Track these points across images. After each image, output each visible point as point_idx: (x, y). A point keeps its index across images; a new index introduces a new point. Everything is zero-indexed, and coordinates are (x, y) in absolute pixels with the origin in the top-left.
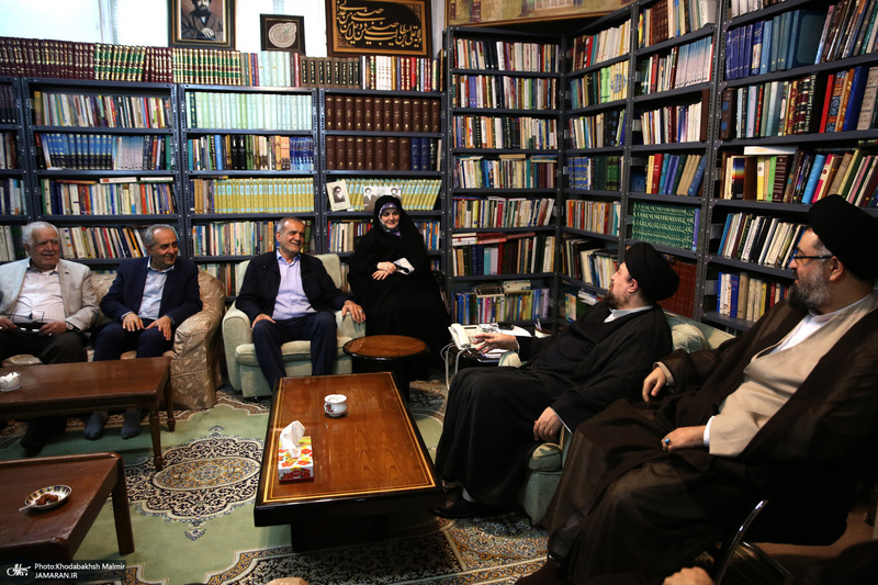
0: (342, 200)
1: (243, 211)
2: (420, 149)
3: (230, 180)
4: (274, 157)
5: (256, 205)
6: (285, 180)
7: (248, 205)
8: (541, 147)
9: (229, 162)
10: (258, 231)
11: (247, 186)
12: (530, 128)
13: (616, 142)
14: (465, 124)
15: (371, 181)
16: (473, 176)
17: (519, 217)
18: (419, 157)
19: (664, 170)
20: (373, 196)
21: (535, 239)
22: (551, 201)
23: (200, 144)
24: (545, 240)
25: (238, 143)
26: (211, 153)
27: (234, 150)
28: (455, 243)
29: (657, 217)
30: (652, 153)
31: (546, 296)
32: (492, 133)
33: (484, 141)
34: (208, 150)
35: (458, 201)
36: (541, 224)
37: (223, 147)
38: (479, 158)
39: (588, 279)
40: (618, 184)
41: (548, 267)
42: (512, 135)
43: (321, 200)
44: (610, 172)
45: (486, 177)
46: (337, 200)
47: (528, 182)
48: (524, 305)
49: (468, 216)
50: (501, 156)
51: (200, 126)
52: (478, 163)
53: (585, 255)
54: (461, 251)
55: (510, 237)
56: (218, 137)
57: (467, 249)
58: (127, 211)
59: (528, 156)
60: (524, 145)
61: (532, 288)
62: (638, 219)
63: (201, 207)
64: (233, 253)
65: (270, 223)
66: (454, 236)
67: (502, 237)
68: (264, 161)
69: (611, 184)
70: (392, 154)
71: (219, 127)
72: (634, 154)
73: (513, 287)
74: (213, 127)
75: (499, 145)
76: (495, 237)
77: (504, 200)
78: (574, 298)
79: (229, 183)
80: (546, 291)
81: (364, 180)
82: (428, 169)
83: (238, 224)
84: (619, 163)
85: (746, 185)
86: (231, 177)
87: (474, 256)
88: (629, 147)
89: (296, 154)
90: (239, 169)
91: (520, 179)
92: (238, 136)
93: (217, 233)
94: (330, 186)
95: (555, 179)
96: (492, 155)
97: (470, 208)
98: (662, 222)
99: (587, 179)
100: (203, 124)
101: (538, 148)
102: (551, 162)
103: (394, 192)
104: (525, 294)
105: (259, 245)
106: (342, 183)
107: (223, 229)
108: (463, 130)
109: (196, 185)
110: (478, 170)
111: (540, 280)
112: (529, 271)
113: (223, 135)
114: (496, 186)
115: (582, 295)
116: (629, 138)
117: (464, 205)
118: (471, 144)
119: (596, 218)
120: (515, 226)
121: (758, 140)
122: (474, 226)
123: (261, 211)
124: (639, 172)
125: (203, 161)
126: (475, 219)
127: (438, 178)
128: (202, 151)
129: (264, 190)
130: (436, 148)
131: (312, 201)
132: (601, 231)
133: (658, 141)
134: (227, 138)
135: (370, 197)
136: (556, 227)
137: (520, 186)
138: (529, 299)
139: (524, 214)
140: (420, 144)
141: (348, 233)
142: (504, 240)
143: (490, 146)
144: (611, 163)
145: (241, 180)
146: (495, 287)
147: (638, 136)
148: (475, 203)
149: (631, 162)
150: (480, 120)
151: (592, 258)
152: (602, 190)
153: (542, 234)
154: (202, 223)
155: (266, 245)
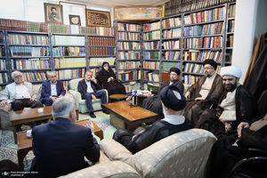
1: (68, 67)
4: (76, 52)
6: (78, 58)
8: (137, 49)
9: (64, 54)
10: (72, 72)
12: (135, 45)
13: (157, 48)
15: (99, 58)
18: (110, 52)
19: (170, 55)
21: (136, 71)
22: (139, 62)
23: (56, 49)
25: (66, 49)
26: (59, 52)
27: (66, 51)
28: (119, 73)
29: (169, 65)
30: (167, 51)
32: (127, 46)
33: (125, 48)
35: (119, 63)
36: (137, 68)
37: (62, 50)
39: (150, 80)
40: (158, 58)
41: (139, 78)
42: (131, 46)
44: (156, 55)
45: (125, 57)
47: (135, 57)
48: (134, 87)
49: (122, 66)
50: (128, 52)
52: (123, 53)
53: (150, 74)
54: (120, 75)
57: (122, 74)
58: (36, 68)
59: (134, 51)
60: (133, 49)
61: (136, 83)
62: (164, 65)
66: (119, 71)
68: (73, 53)
69: (156, 58)
70: (104, 52)
72: (162, 51)
73: (132, 83)
74: (60, 45)
75: (128, 49)
76: (128, 71)
77: (129, 62)
78: (146, 84)
80: (139, 84)
82: (112, 55)
83: (67, 70)
84: (158, 53)
85: (189, 58)
86: (65, 58)
87: (123, 76)
88: (161, 49)
89: (81, 52)
90: (67, 55)
91: (133, 57)
92: (66, 47)
95: (140, 57)
96: (126, 51)
99: (148, 56)
100: (57, 44)
102: (139, 53)
104: (135, 85)
105: (72, 76)
107: (63, 71)
108: (120, 45)
109: (56, 60)
110: (124, 55)
111: (138, 81)
112: (135, 79)
113: (62, 47)
114: (128, 59)
115: (149, 83)
118: (122, 49)
119: (152, 66)
120: (132, 68)
121: (192, 49)
122: (123, 69)
123: (73, 67)
124: (163, 55)
125: (57, 54)
127: (115, 57)
128: (57, 51)
130: (114, 50)
132: (154, 68)
133: (168, 48)
134: (64, 48)
135: (99, 62)
136: (141, 68)
137: (133, 59)
139: (134, 65)
140: (110, 49)
141: (94, 71)
142: (130, 72)
144: (156, 53)
145: (68, 59)
146: (128, 83)
147: (163, 47)
148: (123, 63)
149: (162, 53)
150: (124, 43)
151: (152, 75)
152: (153, 59)
153: (138, 70)
154: (57, 70)
155: (74, 75)
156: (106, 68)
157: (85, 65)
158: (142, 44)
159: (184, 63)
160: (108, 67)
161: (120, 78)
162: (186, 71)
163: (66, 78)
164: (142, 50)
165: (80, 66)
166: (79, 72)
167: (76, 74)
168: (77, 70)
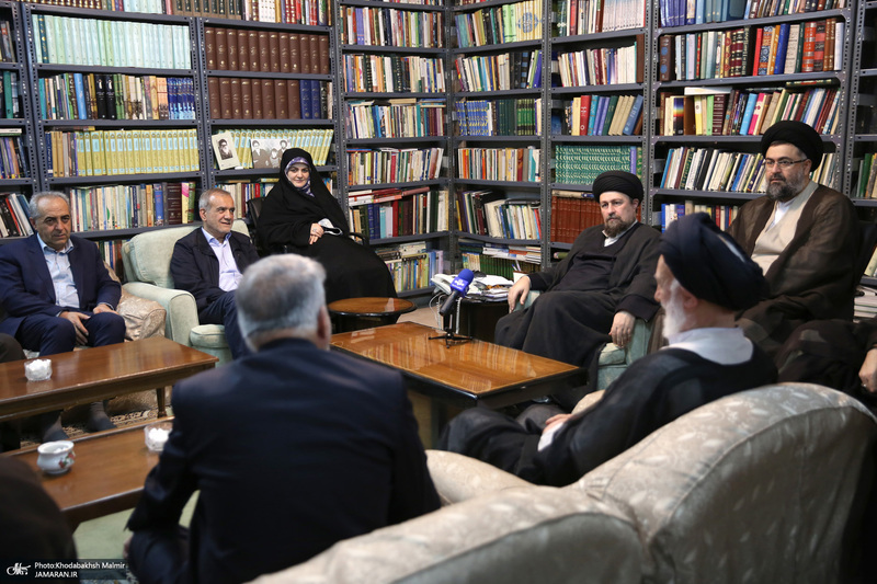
0: (229, 156)
1: (115, 173)
2: (309, 93)
3: (97, 133)
4: (149, 103)
5: (131, 164)
6: (163, 132)
7: (121, 164)
8: (430, 90)
9: (94, 109)
10: (134, 198)
11: (119, 140)
12: (419, 68)
13: (527, 84)
14: (354, 64)
15: (257, 132)
16: (365, 124)
17: (412, 170)
18: (309, 103)
19: (593, 111)
20: (262, 151)
21: (429, 194)
22: (441, 151)
23: (55, 85)
24: (438, 194)
25: (105, 85)
26: (70, 97)
27: (101, 94)
28: (352, 202)
29: (586, 158)
30: (578, 95)
31: (441, 259)
32: (382, 74)
33: (374, 84)
34: (66, 93)
35: (350, 153)
36: (432, 178)
37: (86, 89)
38: (370, 103)
39: (496, 230)
40: (534, 128)
41: (442, 225)
42: (402, 75)
43: (207, 156)
44: (521, 116)
45: (377, 126)
46: (224, 157)
47: (419, 129)
48: (420, 271)
50: (391, 101)
51: (53, 61)
52: (369, 109)
53: (492, 209)
54: (357, 212)
55: (405, 193)
56: (78, 77)
57: (363, 209)
59: (418, 99)
60: (414, 88)
61: (427, 251)
62: (562, 162)
63: (60, 169)
64: (102, 228)
65: (149, 187)
66: (350, 194)
67: (398, 193)
68: (137, 108)
69: (524, 128)
70: (280, 99)
71: (78, 63)
72: (554, 96)
73: (409, 250)
74: (70, 62)
75: (390, 89)
76: (391, 194)
77: (397, 151)
78: (477, 256)
79: (96, 137)
80: (440, 253)
81: (249, 132)
82: (320, 117)
83: (108, 189)
84: (533, 106)
85: (686, 122)
86: (98, 128)
87: (370, 214)
88: (547, 89)
89: (174, 99)
90: (108, 117)
91: (411, 126)
92: (104, 75)
93: (79, 203)
94: (215, 139)
95: (445, 125)
96: (382, 100)
97: (363, 162)
98: (591, 163)
99: (488, 124)
100: (56, 59)
101: (427, 91)
102: (439, 107)
103: (284, 144)
104: (422, 257)
105: (136, 215)
106: (226, 135)
107: (88, 196)
108: (352, 67)
109: (53, 139)
110: (370, 117)
111: (435, 242)
112: (425, 232)
113: (85, 74)
114: (389, 136)
115: (488, 251)
116: (547, 80)
117: (357, 157)
118: (362, 88)
119: (503, 166)
120: (408, 180)
121: (698, 81)
122: (368, 182)
123: (138, 171)
124: (559, 115)
125: (61, 108)
126: (368, 174)
127: (330, 127)
128: (59, 94)
129: (140, 145)
130: (327, 92)
131: (197, 158)
132: (512, 177)
133: (582, 82)
134: (90, 78)
135: (258, 151)
136: (449, 180)
137: (411, 136)
138: (425, 263)
139: (416, 166)
140: (309, 87)
142: (399, 197)
143: (380, 90)
144: (523, 106)
145: (111, 132)
146: (391, 252)
147: (556, 79)
148: (368, 156)
149: (551, 104)
150: (369, 59)
151: (504, 209)
152: (510, 136)
153: (435, 188)
154: (63, 187)
155: (144, 215)
156: (298, 177)
157: (193, 166)
158: (451, 67)
159: (662, 151)
160: (306, 175)
161: (355, 224)
162: (671, 182)
163: (105, 225)
164: (456, 94)
165: (171, 171)
166: (168, 197)
167: (151, 206)
168: (157, 187)
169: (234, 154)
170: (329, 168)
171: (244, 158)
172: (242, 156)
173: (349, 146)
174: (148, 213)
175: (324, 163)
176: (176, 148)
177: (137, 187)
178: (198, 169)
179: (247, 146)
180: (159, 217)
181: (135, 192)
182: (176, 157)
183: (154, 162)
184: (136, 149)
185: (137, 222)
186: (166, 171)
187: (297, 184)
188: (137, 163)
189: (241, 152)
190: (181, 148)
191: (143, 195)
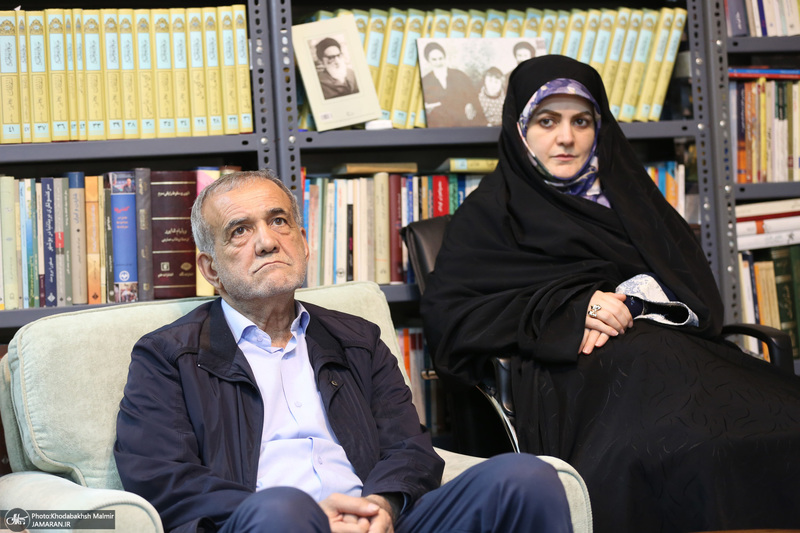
0: (348, 89)
5: (39, 112)
7: (9, 111)
10: (48, 214)
11: (7, 39)
20: (453, 74)
28: (747, 238)
35: (741, 83)
43: (277, 88)
46: (333, 90)
49: (780, 137)
54: (763, 267)
57: (785, 256)
65: (90, 181)
66: (742, 211)
94: (306, 36)
97: (782, 109)
103: (526, 55)
105: (50, 268)
117: (761, 97)
123: (60, 134)
129: (70, 53)
131: (245, 93)
135: (441, 76)
141: (371, 214)
155: (78, 267)
157: (232, 120)
160: (585, 137)
165: (165, 132)
166: (153, 212)
167: (98, 240)
168: (119, 181)
169: (365, 82)
170: (672, 129)
171: (399, 97)
172: (391, 90)
173: (739, 59)
174: (88, 260)
175: (655, 112)
176: (180, 65)
177: (58, 182)
178: (246, 125)
179: (407, 60)
180: (124, 275)
181: (48, 199)
182: (180, 90)
183: (112, 107)
184: (57, 66)
185: (53, 288)
186: (147, 134)
187: (557, 169)
188: (58, 109)
189: (385, 78)
190: (196, 63)
191: (76, 208)
